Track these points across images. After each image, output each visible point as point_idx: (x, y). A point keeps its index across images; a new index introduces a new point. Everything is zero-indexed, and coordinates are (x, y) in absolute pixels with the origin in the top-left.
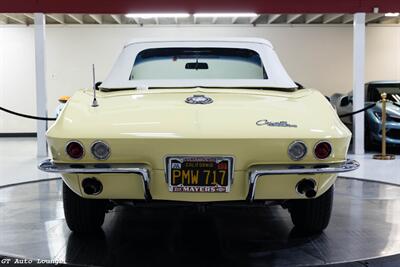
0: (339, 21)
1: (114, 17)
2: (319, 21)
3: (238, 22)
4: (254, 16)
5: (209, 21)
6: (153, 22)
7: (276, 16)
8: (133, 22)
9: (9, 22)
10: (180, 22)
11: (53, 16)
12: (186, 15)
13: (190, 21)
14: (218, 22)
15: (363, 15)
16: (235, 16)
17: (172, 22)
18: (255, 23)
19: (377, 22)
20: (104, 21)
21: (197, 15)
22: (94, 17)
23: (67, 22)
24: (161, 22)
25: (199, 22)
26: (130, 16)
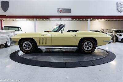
0: (85, 20)
1: (48, 19)
2: (82, 20)
3: (68, 20)
4: (71, 19)
5: (63, 20)
6: (54, 20)
7: (75, 19)
8: (51, 20)
9: (30, 20)
11: (37, 19)
12: (60, 19)
14: (65, 20)
15: (89, 19)
16: (68, 19)
17: (57, 20)
19: (92, 20)
20: (46, 20)
21: (62, 19)
22: (44, 19)
25: (62, 20)
26: (50, 19)
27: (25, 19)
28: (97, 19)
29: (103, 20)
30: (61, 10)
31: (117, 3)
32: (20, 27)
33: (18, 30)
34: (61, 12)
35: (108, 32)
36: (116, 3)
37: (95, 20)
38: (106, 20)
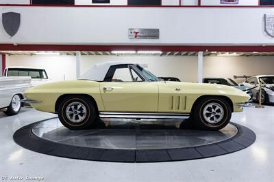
0: (194, 55)
1: (108, 52)
2: (186, 55)
3: (155, 55)
4: (161, 52)
5: (144, 54)
6: (122, 54)
7: (169, 53)
8: (115, 55)
9: (68, 54)
10: (132, 54)
11: (84, 52)
12: (134, 52)
13: (136, 54)
14: (147, 54)
15: (202, 52)
16: (154, 52)
17: (129, 54)
18: (161, 55)
19: (209, 55)
20: (104, 54)
21: (139, 52)
22: (100, 52)
23: (90, 54)
24: (126, 54)
25: (140, 55)
26: (112, 52)
27: (58, 53)
28: (220, 53)
29: (235, 54)
30: (137, 33)
31: (265, 15)
32: (45, 71)
33: (41, 77)
34: (136, 37)
35: (247, 82)
36: (263, 16)
37: (216, 55)
38: (242, 53)
